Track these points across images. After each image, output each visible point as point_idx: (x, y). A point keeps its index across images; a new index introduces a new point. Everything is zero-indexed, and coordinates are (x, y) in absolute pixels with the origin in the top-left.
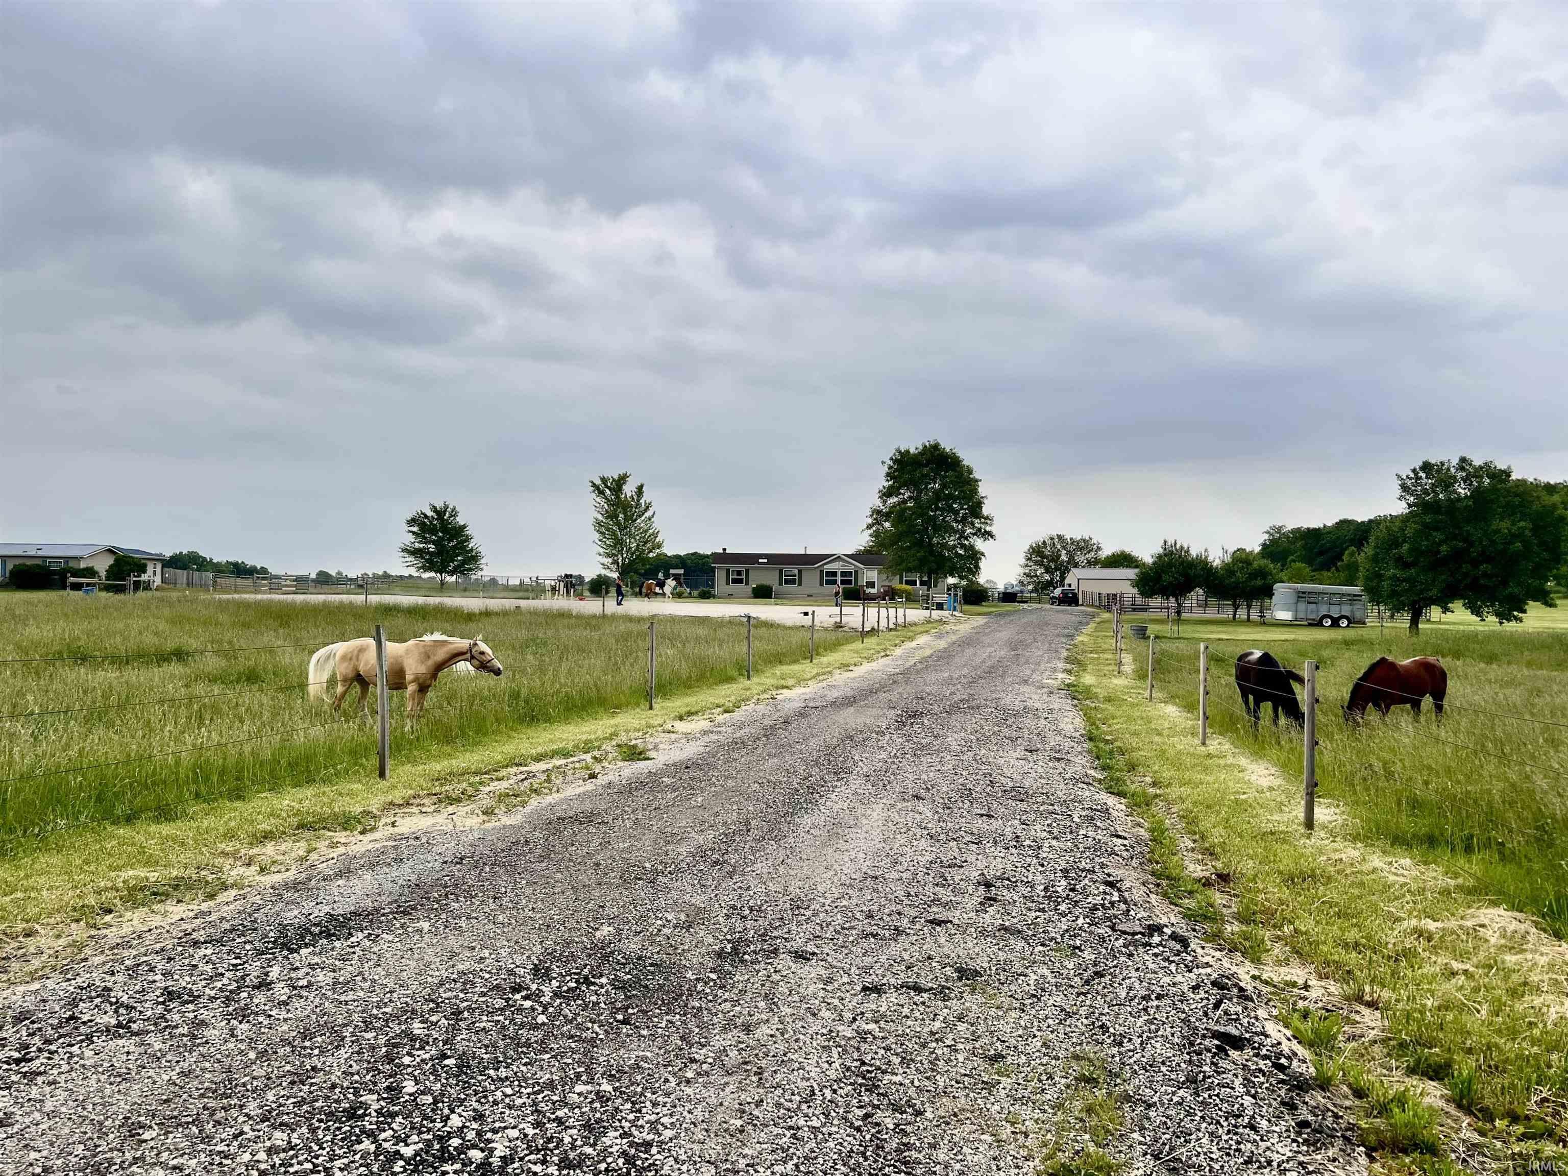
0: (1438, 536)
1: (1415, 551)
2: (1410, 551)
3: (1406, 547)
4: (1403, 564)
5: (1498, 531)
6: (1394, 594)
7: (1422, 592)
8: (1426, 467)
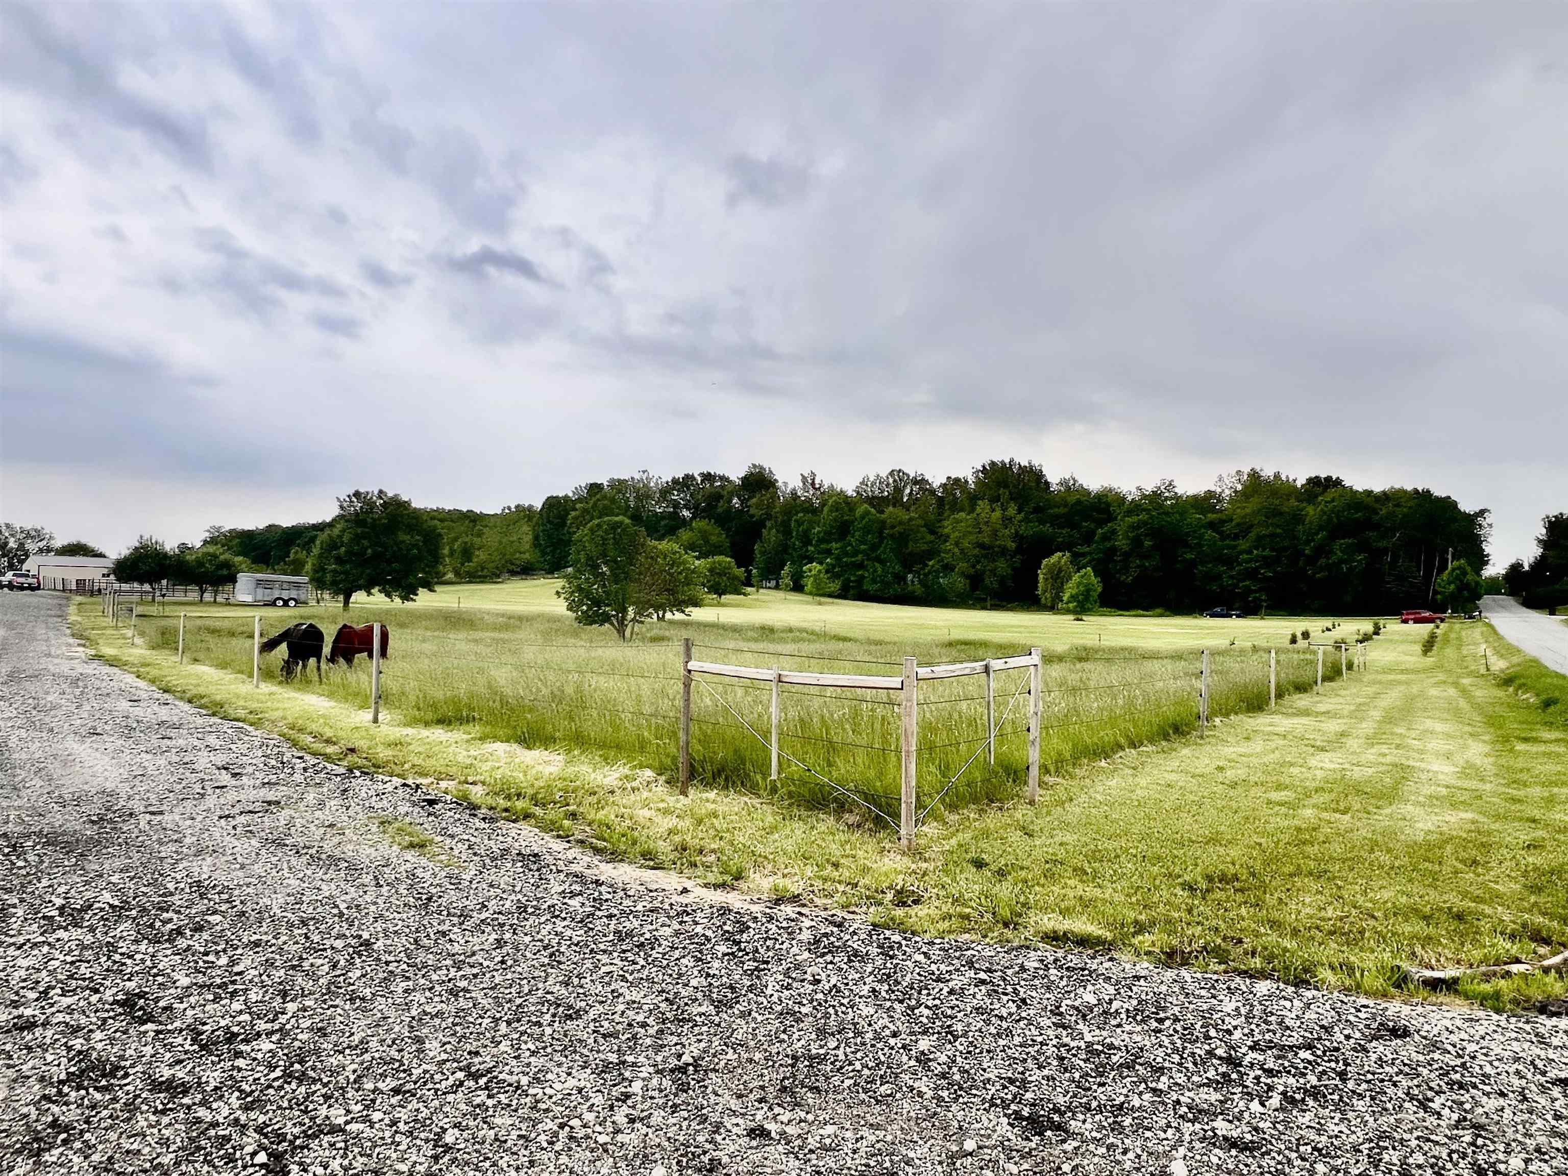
0: (365, 543)
1: (349, 553)
2: (346, 552)
3: (343, 549)
4: (339, 560)
5: (403, 542)
6: (334, 583)
7: (354, 581)
8: (357, 494)
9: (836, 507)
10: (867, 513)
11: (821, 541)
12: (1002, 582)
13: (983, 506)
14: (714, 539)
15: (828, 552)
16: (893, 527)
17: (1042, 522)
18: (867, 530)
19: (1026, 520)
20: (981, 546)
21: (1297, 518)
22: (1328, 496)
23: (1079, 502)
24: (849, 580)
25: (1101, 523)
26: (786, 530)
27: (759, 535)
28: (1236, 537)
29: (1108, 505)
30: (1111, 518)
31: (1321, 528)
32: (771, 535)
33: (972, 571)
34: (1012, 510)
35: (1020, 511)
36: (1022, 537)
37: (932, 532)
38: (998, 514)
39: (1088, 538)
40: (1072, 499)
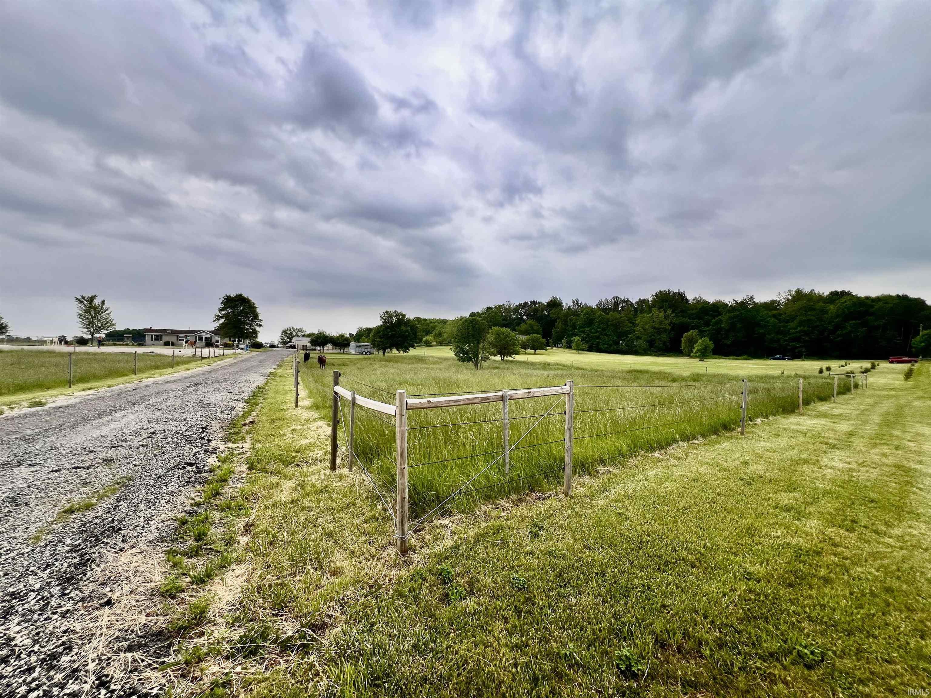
0: (389, 330)
1: (384, 334)
4: (380, 337)
5: (403, 330)
6: (378, 346)
7: (385, 345)
8: (387, 312)
9: (587, 313)
10: (601, 315)
11: (581, 327)
12: (664, 343)
13: (655, 311)
14: (535, 327)
15: (584, 332)
16: (612, 321)
17: (683, 317)
18: (601, 322)
19: (677, 316)
20: (654, 328)
21: (824, 311)
22: (843, 300)
23: (703, 307)
24: (593, 344)
25: (714, 317)
26: (565, 322)
27: (554, 325)
28: (787, 322)
29: (718, 308)
30: (720, 314)
31: (837, 316)
32: (559, 325)
33: (649, 339)
34: (669, 312)
35: (673, 312)
36: (674, 324)
37: (631, 323)
38: (662, 314)
39: (707, 324)
40: (699, 307)
